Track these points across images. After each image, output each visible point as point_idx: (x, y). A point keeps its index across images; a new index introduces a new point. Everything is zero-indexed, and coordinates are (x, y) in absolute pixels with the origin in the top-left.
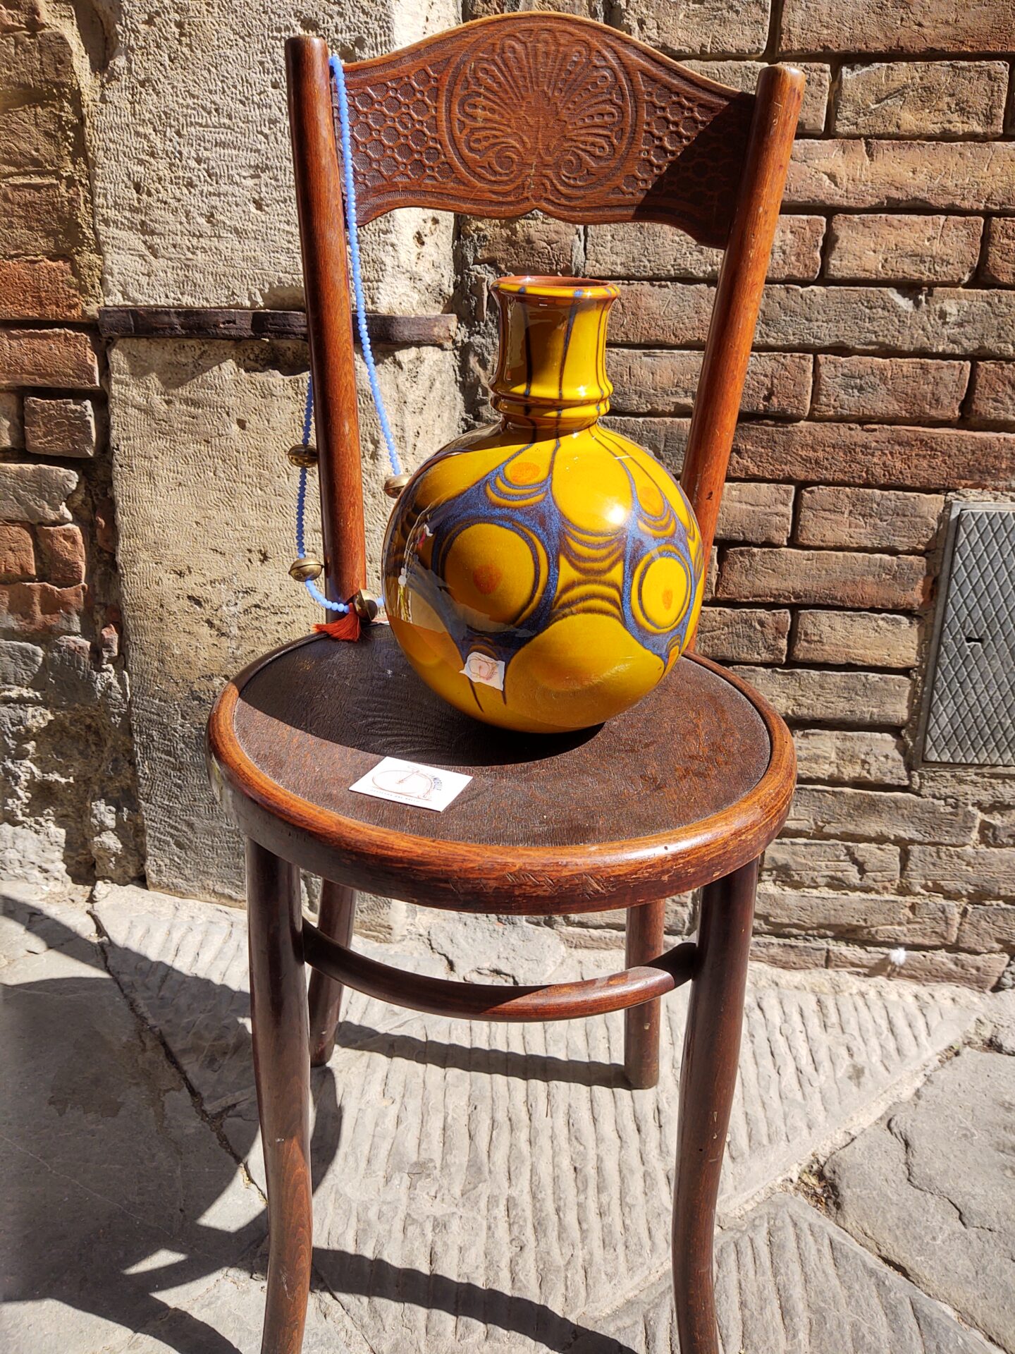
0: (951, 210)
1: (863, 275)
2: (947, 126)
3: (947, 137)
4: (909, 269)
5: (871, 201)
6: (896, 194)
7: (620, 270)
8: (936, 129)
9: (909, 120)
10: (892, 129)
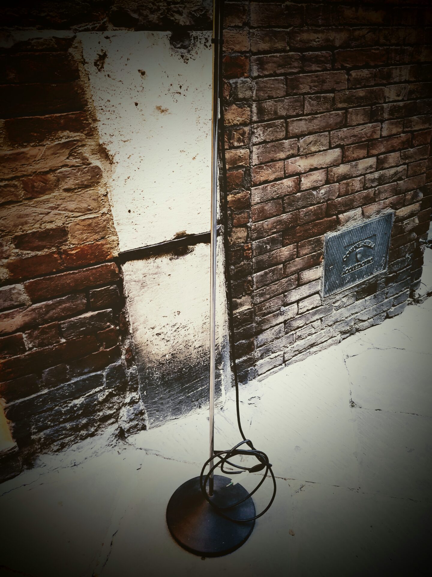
0: (322, 168)
1: (308, 188)
2: (320, 149)
3: (320, 151)
4: (315, 184)
5: (308, 170)
6: (312, 167)
7: (259, 201)
8: (318, 150)
9: (313, 149)
10: (310, 152)
